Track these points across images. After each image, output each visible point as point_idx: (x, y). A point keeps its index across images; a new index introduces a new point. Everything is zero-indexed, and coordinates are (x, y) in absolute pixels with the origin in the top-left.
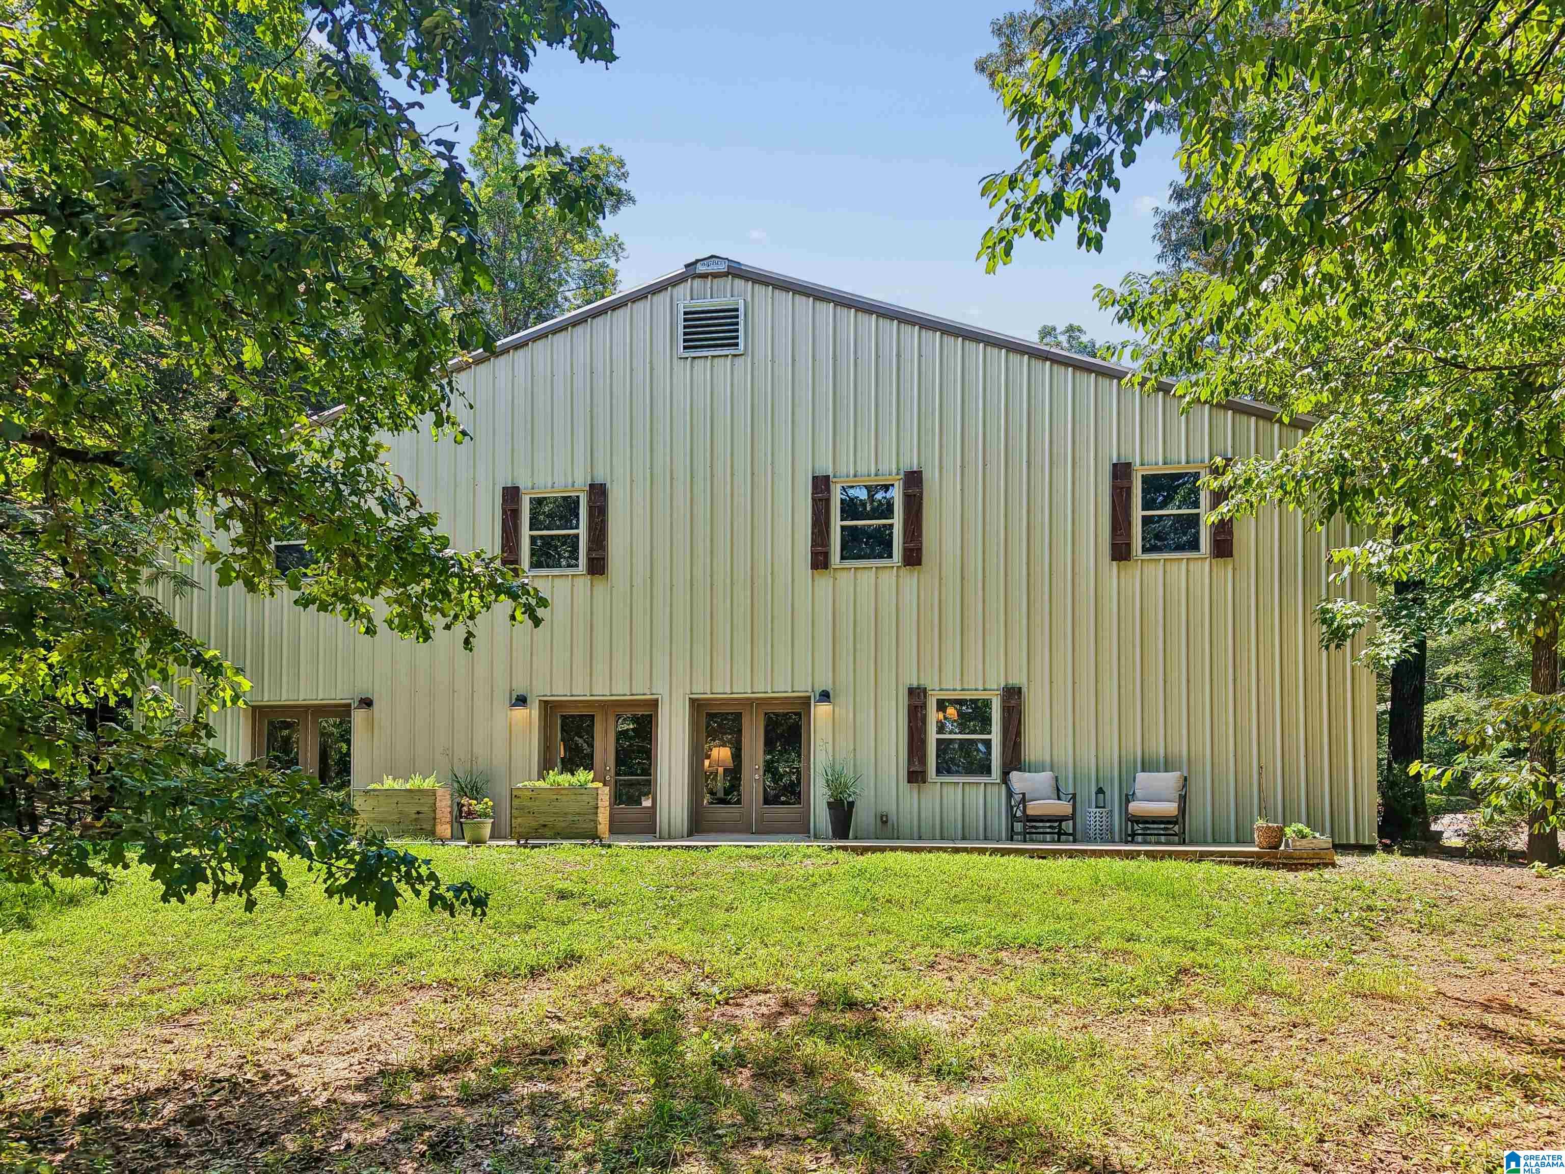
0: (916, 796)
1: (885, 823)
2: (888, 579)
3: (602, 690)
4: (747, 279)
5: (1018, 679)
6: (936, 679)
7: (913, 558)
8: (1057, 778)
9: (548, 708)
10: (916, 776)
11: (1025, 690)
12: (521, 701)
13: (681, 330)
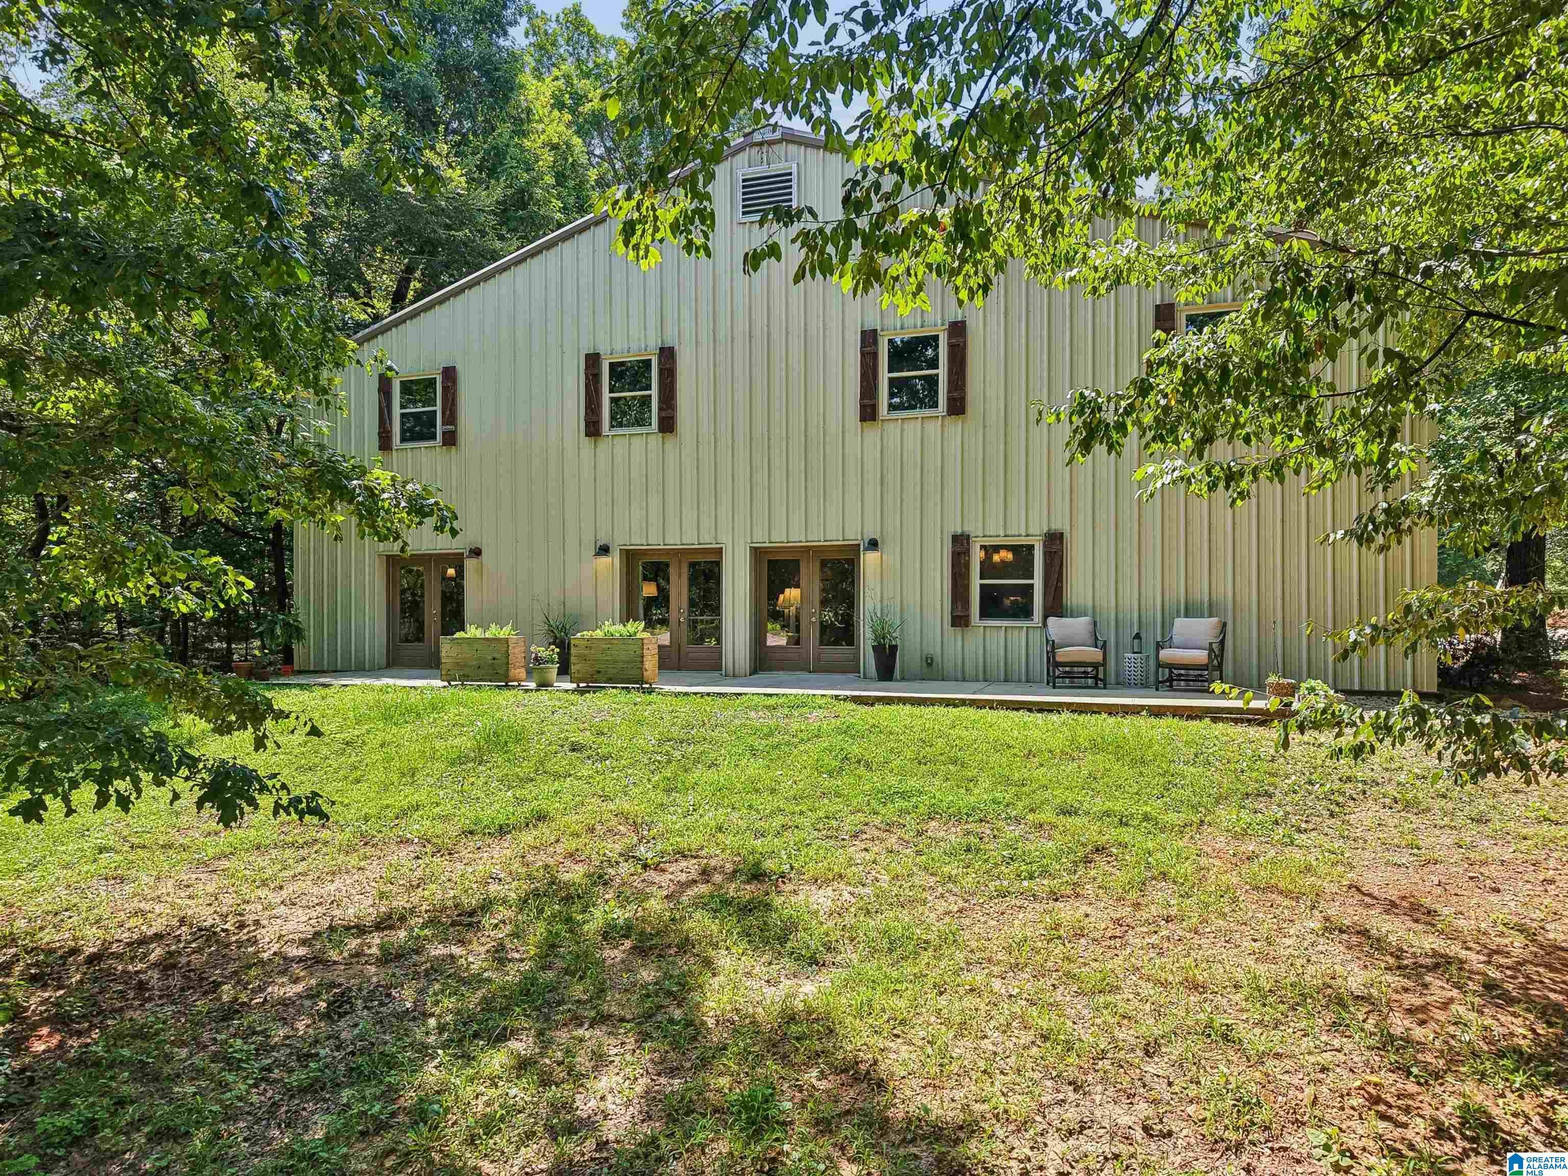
0: (959, 638)
1: (930, 665)
2: (933, 428)
3: (674, 540)
4: (800, 144)
5: (1058, 525)
6: (980, 525)
7: (957, 407)
8: (1095, 623)
9: (630, 556)
10: (960, 620)
11: (1067, 535)
12: (604, 550)
13: (740, 197)
